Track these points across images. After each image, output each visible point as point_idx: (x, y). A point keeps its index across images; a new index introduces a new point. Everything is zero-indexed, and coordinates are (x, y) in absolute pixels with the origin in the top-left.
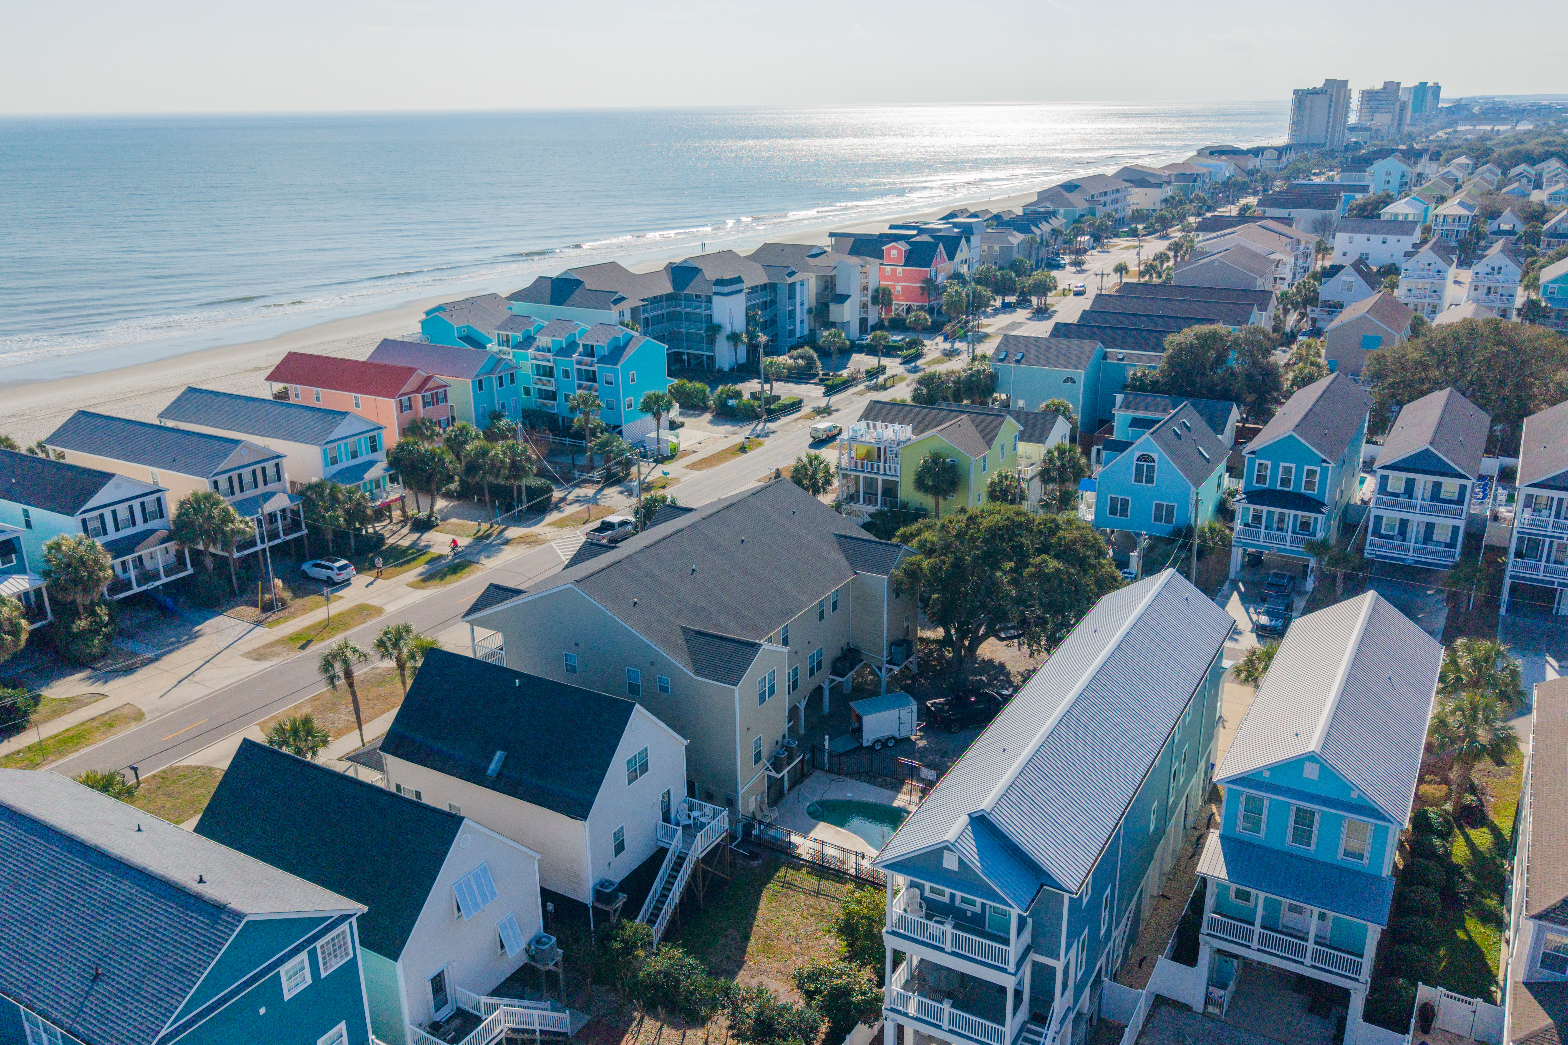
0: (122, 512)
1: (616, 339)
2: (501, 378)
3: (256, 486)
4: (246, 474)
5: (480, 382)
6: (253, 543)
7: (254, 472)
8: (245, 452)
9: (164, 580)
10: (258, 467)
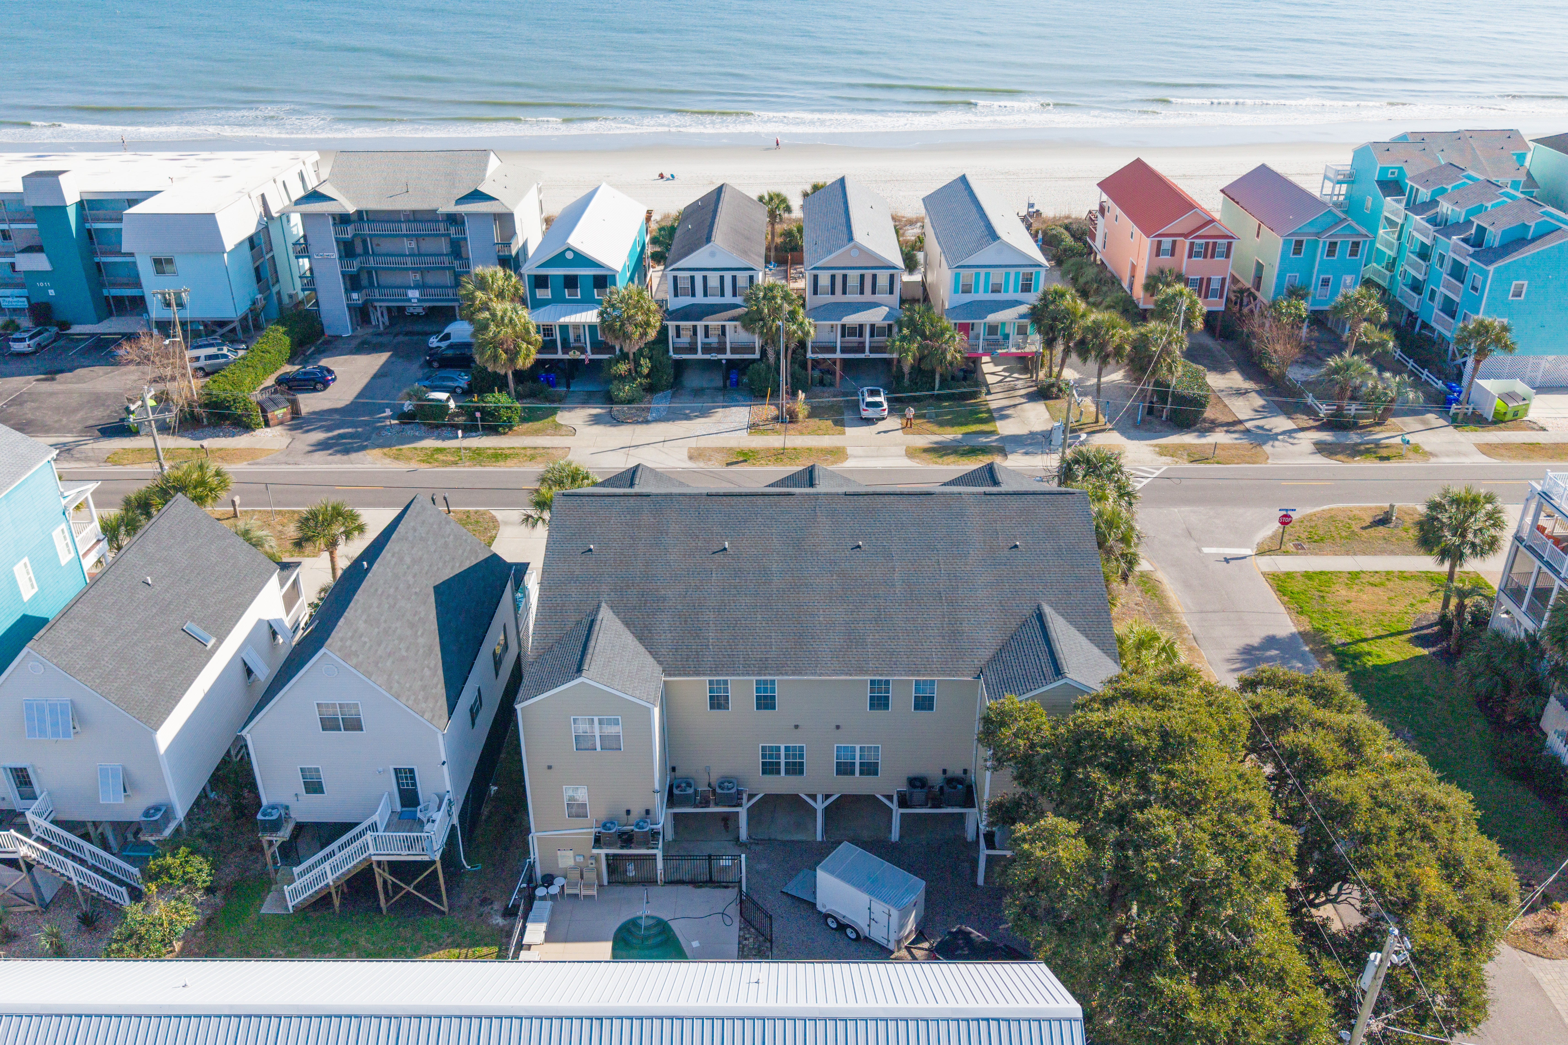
0: (714, 280)
1: (1526, 227)
2: (1333, 245)
3: (862, 292)
4: (853, 277)
5: (1299, 243)
6: (833, 350)
7: (862, 277)
8: (855, 253)
9: (729, 356)
10: (868, 273)
